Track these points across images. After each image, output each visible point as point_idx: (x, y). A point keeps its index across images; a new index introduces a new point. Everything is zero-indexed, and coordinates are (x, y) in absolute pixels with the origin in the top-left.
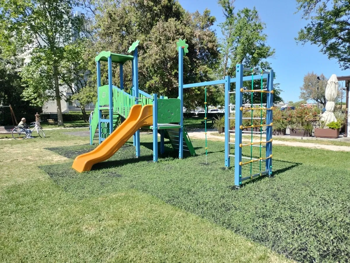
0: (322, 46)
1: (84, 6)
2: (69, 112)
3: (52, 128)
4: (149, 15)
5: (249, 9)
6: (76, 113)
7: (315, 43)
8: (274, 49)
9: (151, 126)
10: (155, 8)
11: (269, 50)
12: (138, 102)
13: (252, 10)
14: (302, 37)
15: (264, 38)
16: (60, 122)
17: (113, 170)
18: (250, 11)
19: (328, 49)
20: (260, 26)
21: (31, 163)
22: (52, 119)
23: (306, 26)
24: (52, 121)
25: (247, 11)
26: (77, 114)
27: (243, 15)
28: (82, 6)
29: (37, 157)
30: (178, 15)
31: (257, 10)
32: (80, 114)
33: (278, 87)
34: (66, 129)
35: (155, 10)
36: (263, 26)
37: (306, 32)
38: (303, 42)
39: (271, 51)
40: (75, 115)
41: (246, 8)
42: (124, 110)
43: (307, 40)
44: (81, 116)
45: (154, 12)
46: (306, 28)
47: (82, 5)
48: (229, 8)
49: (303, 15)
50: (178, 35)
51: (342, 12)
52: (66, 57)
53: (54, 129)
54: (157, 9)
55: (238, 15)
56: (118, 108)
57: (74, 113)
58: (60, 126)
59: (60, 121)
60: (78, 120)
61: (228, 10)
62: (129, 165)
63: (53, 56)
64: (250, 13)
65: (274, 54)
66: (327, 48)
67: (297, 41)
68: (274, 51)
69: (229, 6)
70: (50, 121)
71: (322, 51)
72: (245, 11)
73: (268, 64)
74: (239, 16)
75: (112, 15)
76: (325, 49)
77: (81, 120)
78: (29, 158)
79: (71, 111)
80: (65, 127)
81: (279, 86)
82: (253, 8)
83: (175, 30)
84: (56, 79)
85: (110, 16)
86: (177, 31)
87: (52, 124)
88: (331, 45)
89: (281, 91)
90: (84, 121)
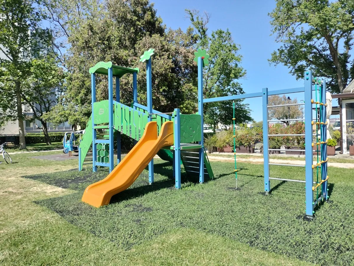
0: (292, 67)
1: (52, 20)
2: (27, 134)
3: (13, 152)
4: (132, 30)
5: (223, 30)
6: (34, 135)
7: (286, 65)
8: (245, 71)
9: (172, 146)
10: (138, 23)
11: (242, 70)
12: (152, 119)
13: (225, 31)
14: (275, 59)
15: (240, 59)
16: (22, 146)
17: (134, 201)
18: (223, 33)
19: (297, 71)
20: (235, 47)
21: (19, 197)
22: (12, 142)
23: (279, 48)
24: (12, 145)
25: (221, 32)
26: (37, 136)
27: (216, 36)
28: (49, 20)
29: (20, 188)
30: (161, 31)
31: (230, 31)
32: (41, 136)
33: (248, 108)
34: (31, 153)
35: (139, 25)
36: (237, 46)
37: (278, 54)
38: (275, 64)
39: (243, 71)
40: (35, 137)
41: (219, 30)
42: (130, 128)
43: (279, 61)
44: (42, 138)
45: (137, 27)
46: (279, 50)
47: (50, 18)
48: (202, 29)
49: (276, 37)
50: (164, 51)
51: (314, 35)
52: (33, 73)
53: (15, 153)
54: (140, 24)
55: (212, 36)
56: (122, 127)
57: (32, 135)
58: (22, 149)
59: (22, 144)
60: (39, 143)
61: (201, 31)
62: (150, 194)
63: (19, 71)
64: (224, 35)
65: (245, 75)
66: (295, 69)
67: (270, 62)
68: (246, 72)
69: (202, 27)
70: (9, 145)
71: (291, 72)
72: (218, 32)
73: (238, 85)
74: (214, 37)
75: (92, 28)
76: (293, 70)
77: (41, 142)
78: (10, 190)
79: (29, 133)
80: (28, 150)
81: (249, 106)
82: (226, 30)
83: (161, 46)
84: (18, 97)
85: (91, 29)
86: (163, 46)
87: (11, 148)
88: (299, 67)
89: (251, 110)
90: (46, 143)
